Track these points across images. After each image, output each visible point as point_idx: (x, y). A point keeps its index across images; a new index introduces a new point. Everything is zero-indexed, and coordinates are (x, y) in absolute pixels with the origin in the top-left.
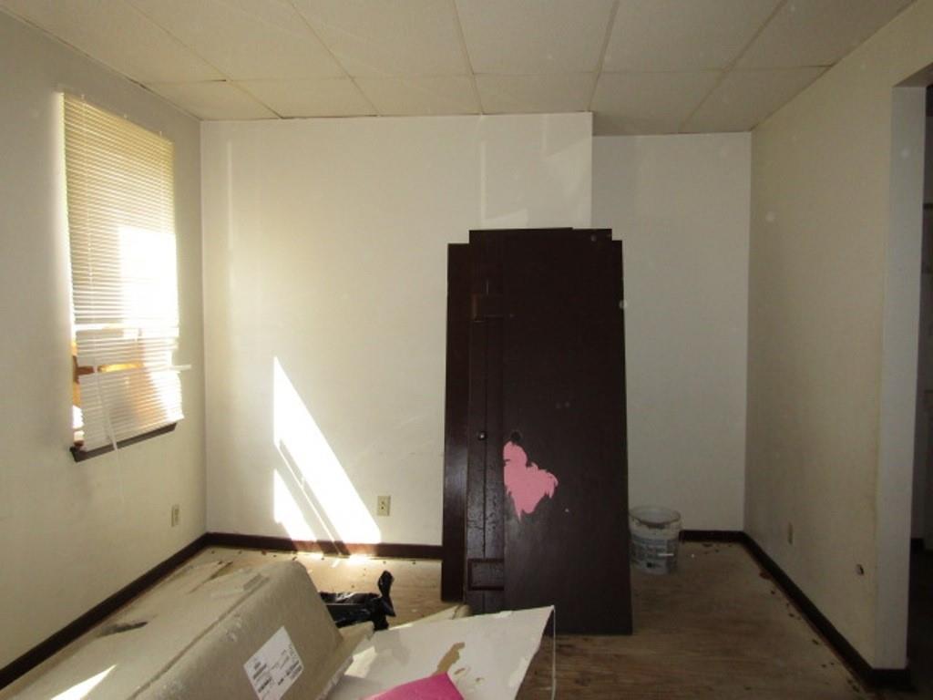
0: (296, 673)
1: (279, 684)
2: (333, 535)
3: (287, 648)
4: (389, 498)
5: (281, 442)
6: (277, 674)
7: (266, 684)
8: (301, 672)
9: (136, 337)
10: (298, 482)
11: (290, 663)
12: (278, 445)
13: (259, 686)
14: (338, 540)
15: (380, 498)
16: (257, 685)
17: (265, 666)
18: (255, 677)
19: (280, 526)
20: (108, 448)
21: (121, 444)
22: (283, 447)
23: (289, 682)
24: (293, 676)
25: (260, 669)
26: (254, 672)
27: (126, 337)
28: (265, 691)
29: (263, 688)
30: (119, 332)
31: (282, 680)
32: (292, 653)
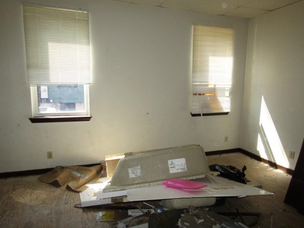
0: (183, 170)
1: (177, 169)
2: (274, 161)
3: (183, 163)
4: (294, 153)
5: (261, 124)
6: (177, 167)
7: (173, 167)
8: (185, 171)
9: (213, 86)
10: (265, 139)
11: (183, 167)
12: (260, 125)
13: (171, 167)
14: (275, 162)
15: (291, 152)
16: (170, 166)
17: (174, 164)
18: (170, 164)
19: (258, 152)
20: (199, 115)
21: (204, 115)
22: (262, 126)
23: (180, 171)
24: (182, 170)
25: (172, 163)
26: (171, 163)
27: (210, 86)
28: (172, 168)
29: (171, 168)
30: (207, 85)
31: (178, 169)
32: (184, 165)
